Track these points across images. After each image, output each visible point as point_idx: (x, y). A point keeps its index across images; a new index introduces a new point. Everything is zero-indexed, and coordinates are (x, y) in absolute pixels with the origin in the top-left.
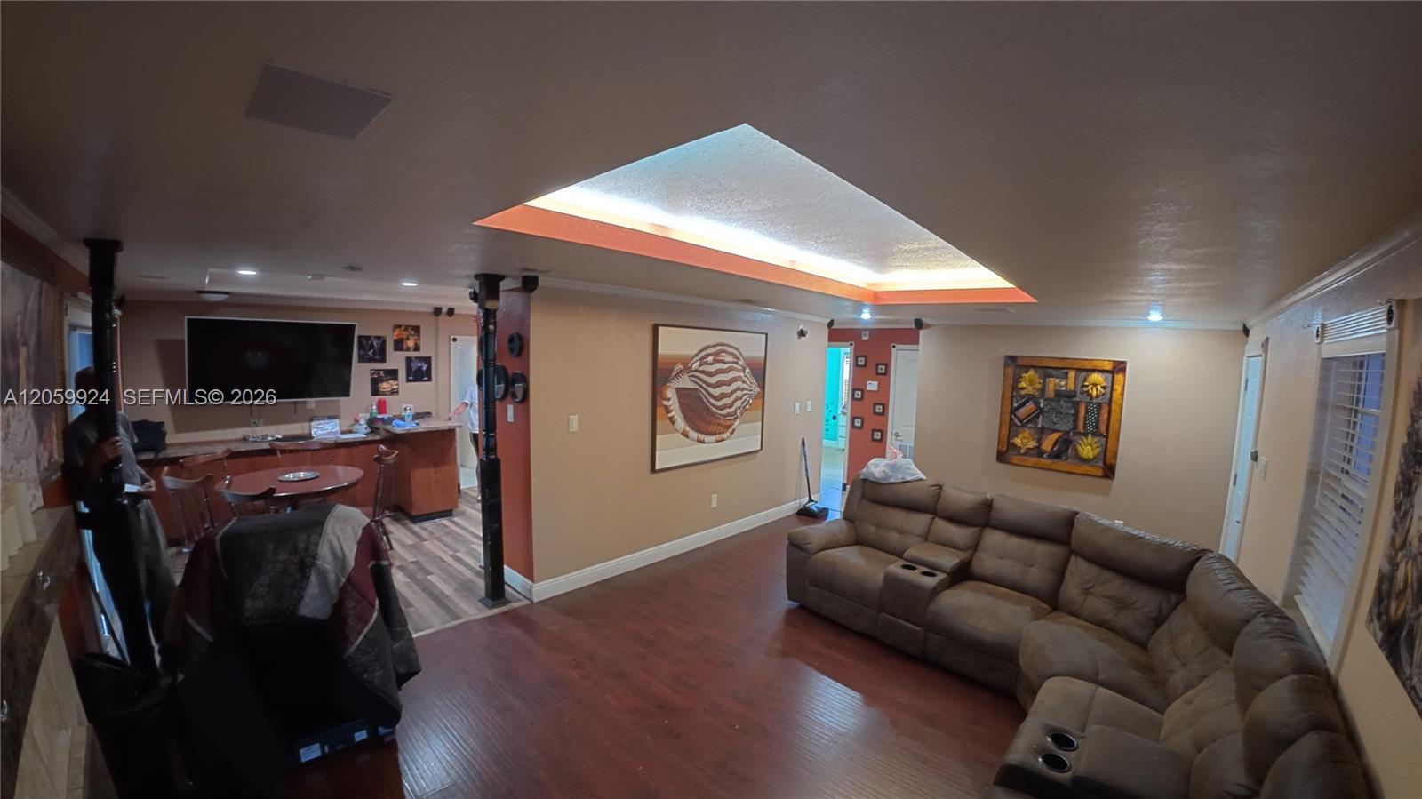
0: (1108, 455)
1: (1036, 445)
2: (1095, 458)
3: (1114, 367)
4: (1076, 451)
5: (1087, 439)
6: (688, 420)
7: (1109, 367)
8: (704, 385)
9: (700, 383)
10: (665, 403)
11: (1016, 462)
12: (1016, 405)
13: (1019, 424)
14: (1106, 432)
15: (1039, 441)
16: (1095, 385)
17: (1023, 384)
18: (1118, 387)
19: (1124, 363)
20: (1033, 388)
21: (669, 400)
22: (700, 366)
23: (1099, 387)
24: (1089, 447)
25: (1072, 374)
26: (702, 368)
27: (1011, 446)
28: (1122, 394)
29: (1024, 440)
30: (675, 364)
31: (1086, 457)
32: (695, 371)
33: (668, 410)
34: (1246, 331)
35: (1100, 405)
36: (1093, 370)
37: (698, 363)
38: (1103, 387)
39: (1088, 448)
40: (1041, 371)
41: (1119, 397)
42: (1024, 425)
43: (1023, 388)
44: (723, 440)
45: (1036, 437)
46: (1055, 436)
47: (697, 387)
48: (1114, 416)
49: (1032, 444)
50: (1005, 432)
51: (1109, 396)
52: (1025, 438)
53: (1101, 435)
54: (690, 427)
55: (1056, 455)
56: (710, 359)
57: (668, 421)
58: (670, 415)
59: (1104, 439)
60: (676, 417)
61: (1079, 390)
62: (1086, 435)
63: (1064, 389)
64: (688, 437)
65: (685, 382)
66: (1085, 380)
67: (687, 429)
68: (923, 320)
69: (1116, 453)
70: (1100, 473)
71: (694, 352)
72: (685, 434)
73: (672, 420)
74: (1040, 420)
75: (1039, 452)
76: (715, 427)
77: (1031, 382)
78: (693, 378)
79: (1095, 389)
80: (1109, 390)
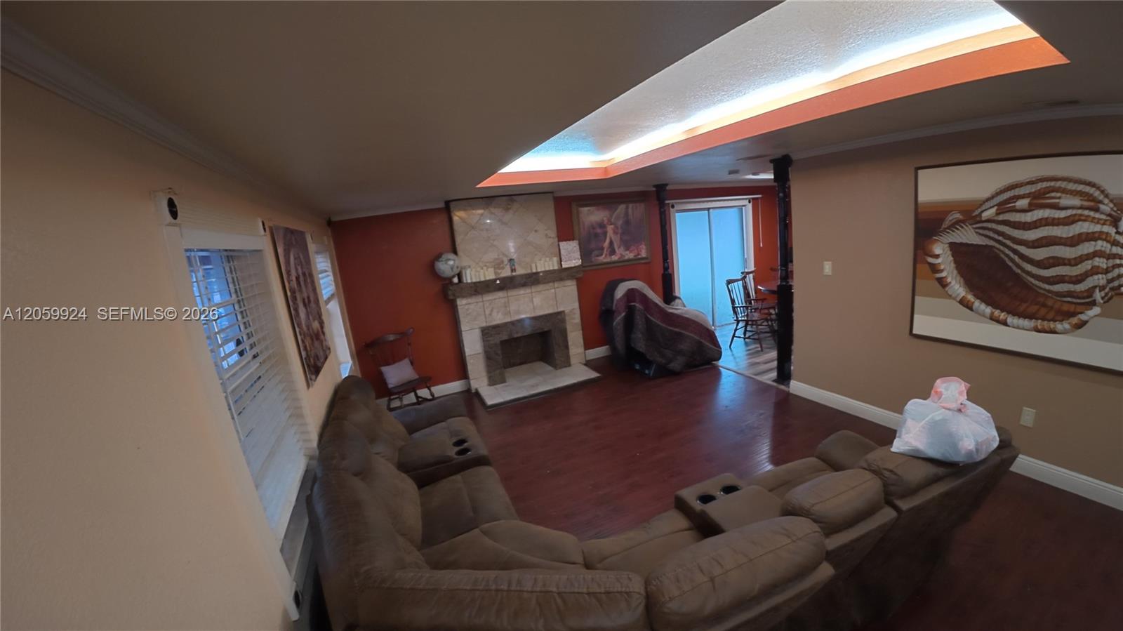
6: (970, 284)
8: (1008, 242)
9: (1001, 238)
10: (931, 260)
21: (937, 256)
22: (998, 214)
26: (1001, 218)
30: (947, 213)
32: (988, 221)
33: (934, 269)
37: (994, 210)
44: (1053, 332)
47: (991, 243)
54: (977, 297)
56: (1023, 203)
57: (936, 283)
58: (938, 275)
60: (949, 280)
64: (971, 309)
65: (968, 236)
67: (970, 297)
71: (987, 195)
72: (964, 303)
73: (942, 283)
76: (1036, 307)
78: (981, 231)
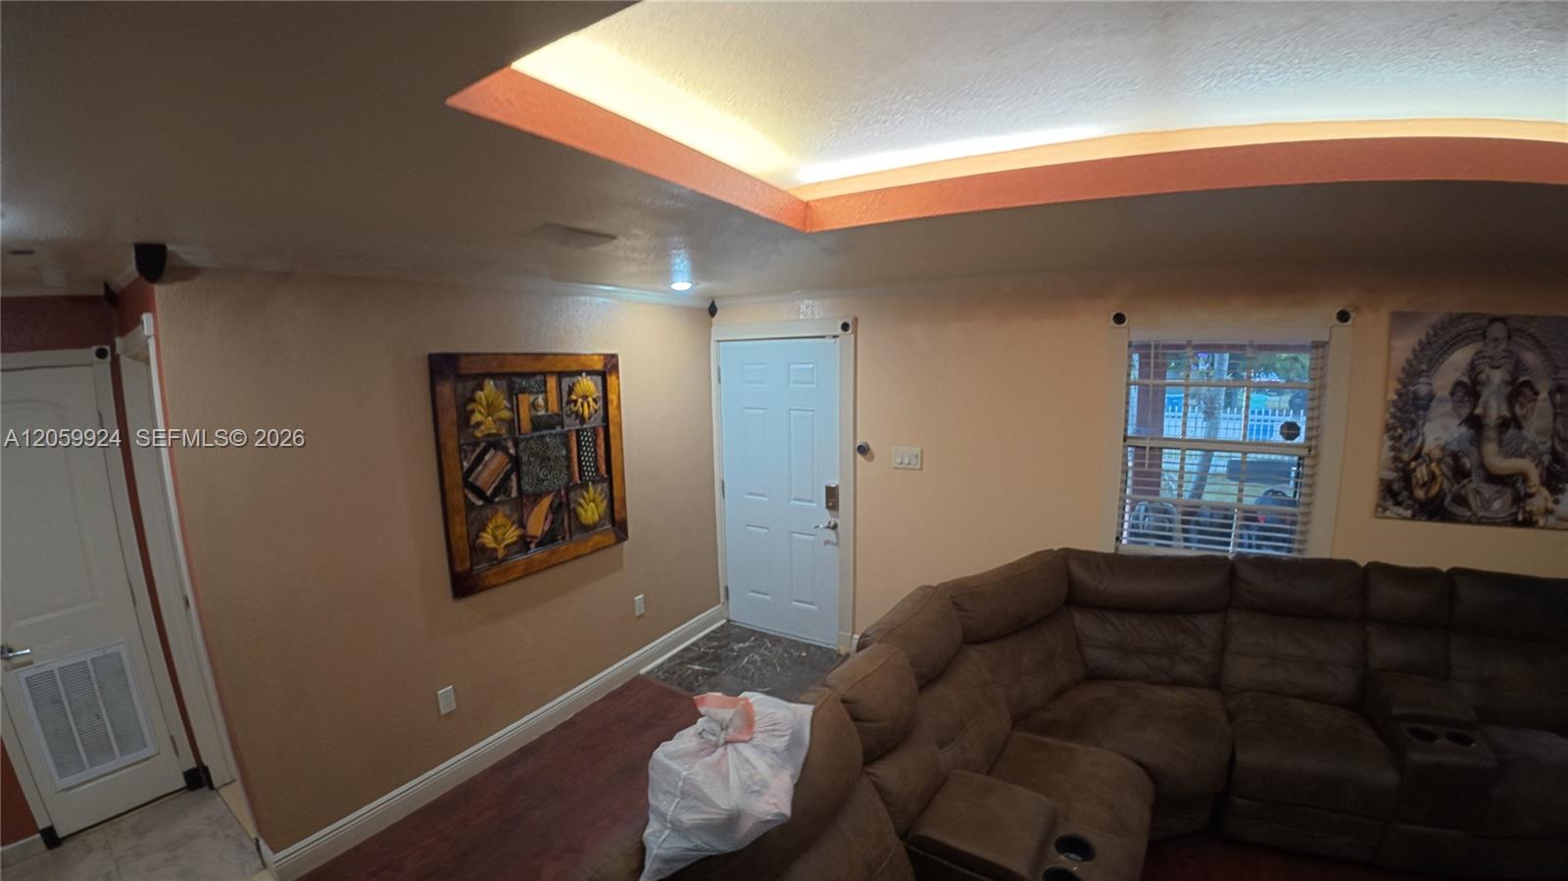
0: (616, 507)
1: (518, 532)
2: (600, 518)
3: (605, 365)
4: (577, 516)
5: (587, 491)
7: (599, 366)
11: (494, 581)
12: (466, 465)
13: (480, 503)
14: (608, 474)
15: (522, 525)
16: (585, 397)
17: (477, 417)
18: (612, 396)
19: (614, 356)
20: (495, 422)
23: (590, 400)
24: (592, 504)
25: (552, 382)
27: (477, 550)
28: (619, 407)
29: (500, 533)
31: (591, 522)
34: (713, 310)
35: (594, 430)
36: (579, 373)
38: (595, 400)
39: (591, 510)
40: (503, 383)
41: (616, 412)
42: (489, 501)
43: (478, 424)
45: (515, 517)
46: (546, 502)
48: (614, 443)
49: (512, 534)
50: (459, 529)
51: (601, 412)
52: (497, 527)
53: (602, 480)
55: (549, 539)
59: (605, 485)
61: (566, 409)
62: (584, 486)
63: (542, 413)
66: (571, 391)
68: (169, 248)
69: (624, 500)
70: (612, 538)
74: (514, 483)
75: (524, 543)
77: (491, 408)
79: (586, 405)
80: (600, 403)
